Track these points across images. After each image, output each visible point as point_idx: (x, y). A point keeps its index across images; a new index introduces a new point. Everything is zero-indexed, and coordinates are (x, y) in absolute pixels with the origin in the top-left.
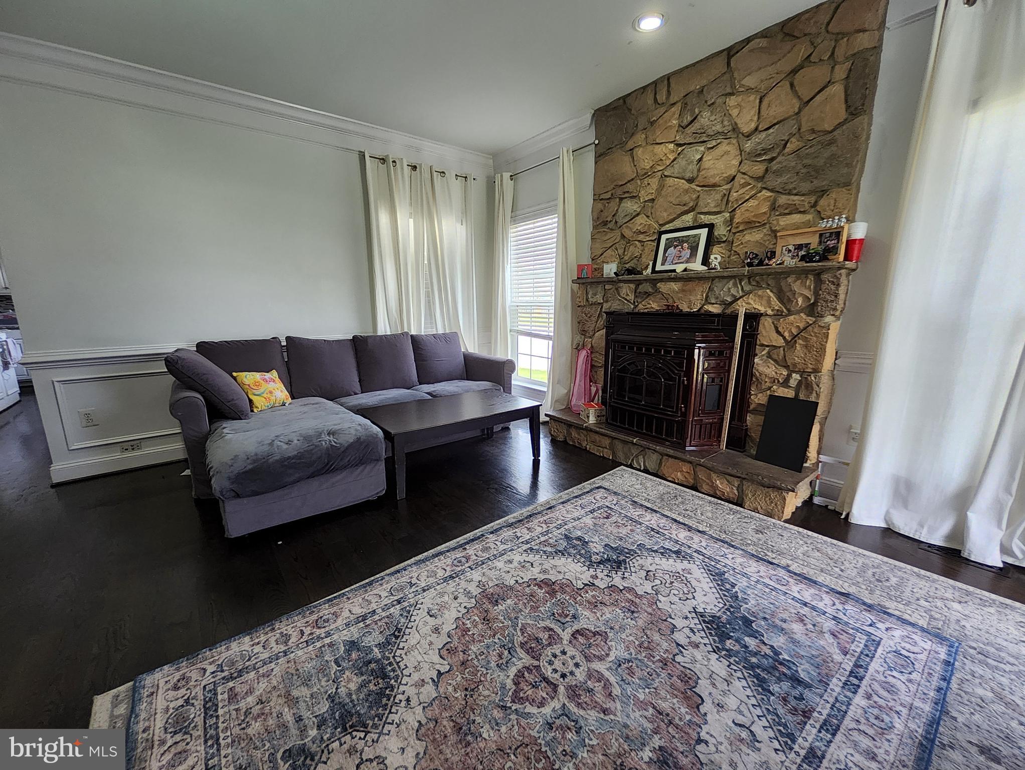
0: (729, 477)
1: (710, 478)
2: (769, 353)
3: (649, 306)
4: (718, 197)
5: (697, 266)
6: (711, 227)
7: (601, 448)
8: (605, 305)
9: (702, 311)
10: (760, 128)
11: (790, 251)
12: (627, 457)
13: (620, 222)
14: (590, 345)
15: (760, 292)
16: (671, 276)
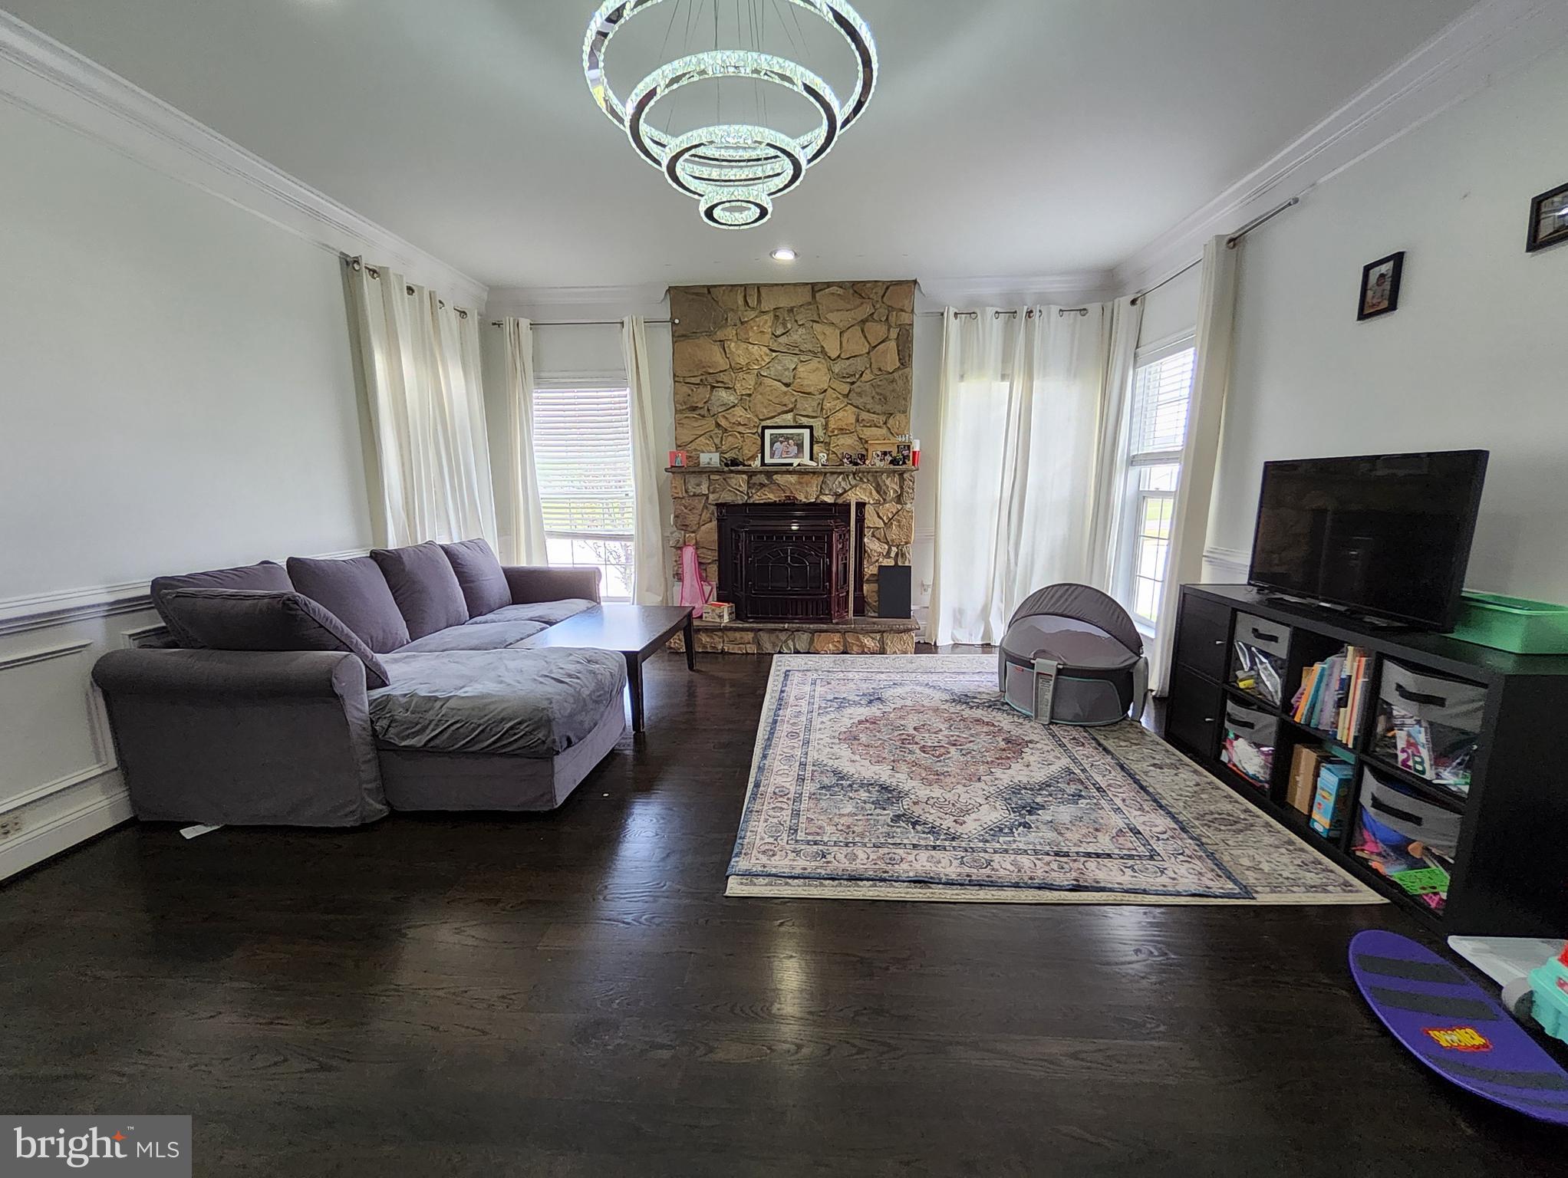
0: (871, 635)
1: (858, 639)
2: (873, 533)
3: (764, 497)
4: (815, 404)
5: (806, 460)
6: (811, 428)
7: (743, 643)
8: (711, 496)
9: (819, 501)
10: (842, 356)
11: (878, 456)
12: (774, 645)
13: (714, 410)
14: (694, 541)
15: (864, 486)
16: (786, 469)
